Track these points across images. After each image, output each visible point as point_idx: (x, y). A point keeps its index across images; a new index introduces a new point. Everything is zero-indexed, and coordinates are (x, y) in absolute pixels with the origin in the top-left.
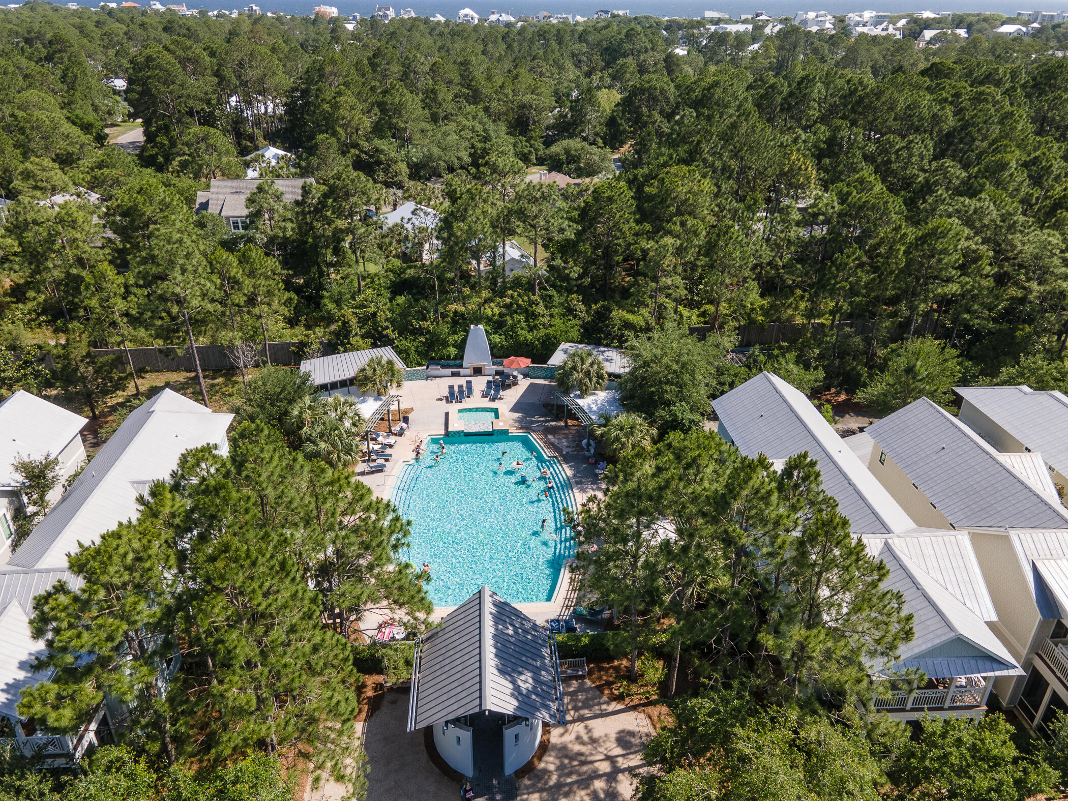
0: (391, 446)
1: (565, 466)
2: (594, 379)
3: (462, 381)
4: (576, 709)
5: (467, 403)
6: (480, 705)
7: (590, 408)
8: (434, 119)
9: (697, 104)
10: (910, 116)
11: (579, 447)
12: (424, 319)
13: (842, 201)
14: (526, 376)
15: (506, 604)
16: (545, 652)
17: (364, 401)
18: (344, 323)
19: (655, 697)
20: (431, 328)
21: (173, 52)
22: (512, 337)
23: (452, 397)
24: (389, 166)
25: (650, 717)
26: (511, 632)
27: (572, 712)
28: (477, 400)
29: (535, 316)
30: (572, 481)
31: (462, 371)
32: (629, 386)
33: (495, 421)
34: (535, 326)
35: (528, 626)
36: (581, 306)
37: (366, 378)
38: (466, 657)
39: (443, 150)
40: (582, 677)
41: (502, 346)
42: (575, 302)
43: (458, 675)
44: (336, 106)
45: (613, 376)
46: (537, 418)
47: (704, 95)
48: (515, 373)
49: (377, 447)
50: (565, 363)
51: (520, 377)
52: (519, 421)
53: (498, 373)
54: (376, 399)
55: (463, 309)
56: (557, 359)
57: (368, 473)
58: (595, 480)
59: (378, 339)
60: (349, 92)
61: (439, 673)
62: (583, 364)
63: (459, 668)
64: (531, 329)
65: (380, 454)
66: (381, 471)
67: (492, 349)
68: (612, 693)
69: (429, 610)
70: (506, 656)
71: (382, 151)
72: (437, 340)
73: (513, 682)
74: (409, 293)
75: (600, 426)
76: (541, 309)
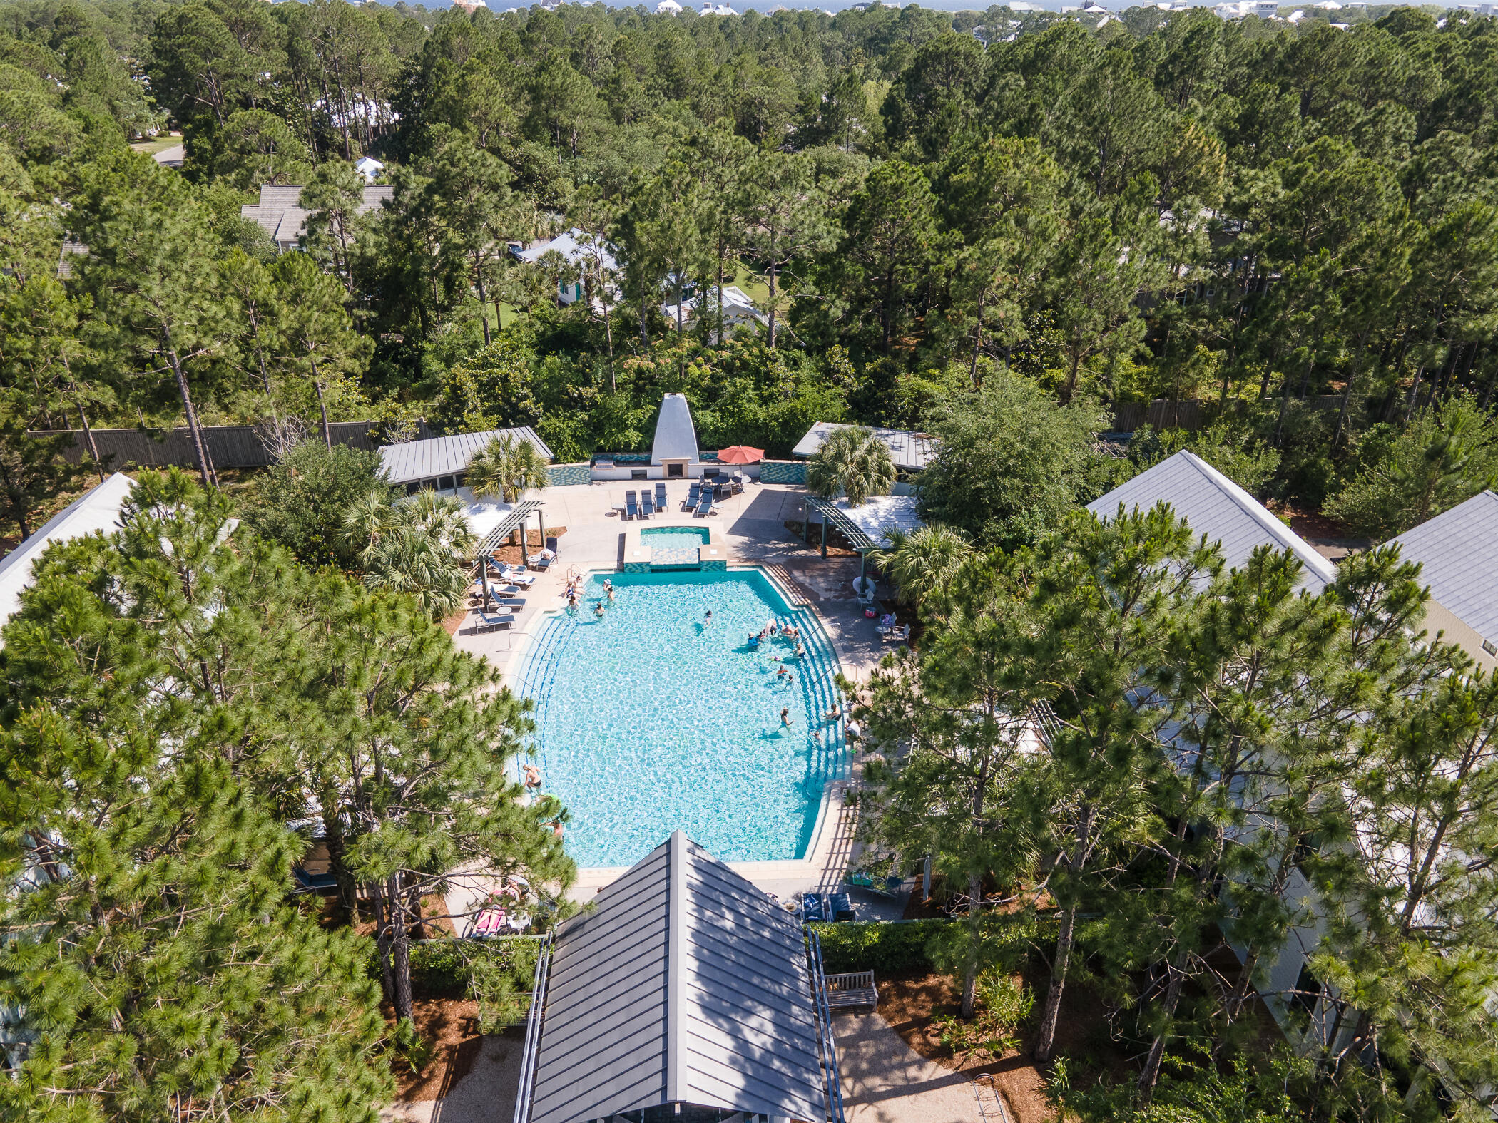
0: (524, 587)
1: (824, 621)
2: (874, 475)
3: (650, 486)
4: (857, 1075)
5: (656, 520)
6: (664, 1090)
7: (865, 523)
8: (617, 116)
9: (1028, 68)
10: (1373, 77)
11: (847, 589)
12: (587, 382)
13: (1289, 184)
14: (755, 479)
15: (719, 866)
16: (798, 963)
17: (479, 510)
18: (455, 388)
19: (1012, 1053)
20: (599, 397)
21: (218, 11)
22: (732, 414)
23: (630, 510)
24: (546, 183)
25: (1005, 1095)
26: (729, 924)
27: (849, 1082)
28: (672, 515)
29: (770, 379)
30: (837, 645)
31: (650, 471)
32: (937, 482)
33: (703, 548)
34: (771, 397)
35: (762, 909)
36: (846, 365)
37: (484, 472)
38: (638, 979)
39: (629, 160)
40: (867, 1009)
41: (716, 430)
42: (837, 358)
43: (621, 1018)
44: (463, 89)
45: (904, 473)
46: (773, 544)
47: (1037, 54)
48: (738, 474)
49: (500, 588)
50: (824, 449)
51: (746, 479)
52: (745, 548)
53: (708, 474)
54: (500, 508)
55: (652, 366)
56: (808, 444)
57: (483, 631)
58: (876, 643)
59: (511, 415)
60: (485, 69)
61: (581, 1009)
62: (853, 449)
63: (623, 1001)
64: (764, 401)
65: (505, 599)
66: (505, 627)
67: (699, 435)
68: (927, 1043)
69: (567, 878)
70: (718, 976)
71: (535, 160)
72: (609, 418)
73: (734, 1034)
74: (566, 353)
75: (886, 551)
76: (781, 369)
